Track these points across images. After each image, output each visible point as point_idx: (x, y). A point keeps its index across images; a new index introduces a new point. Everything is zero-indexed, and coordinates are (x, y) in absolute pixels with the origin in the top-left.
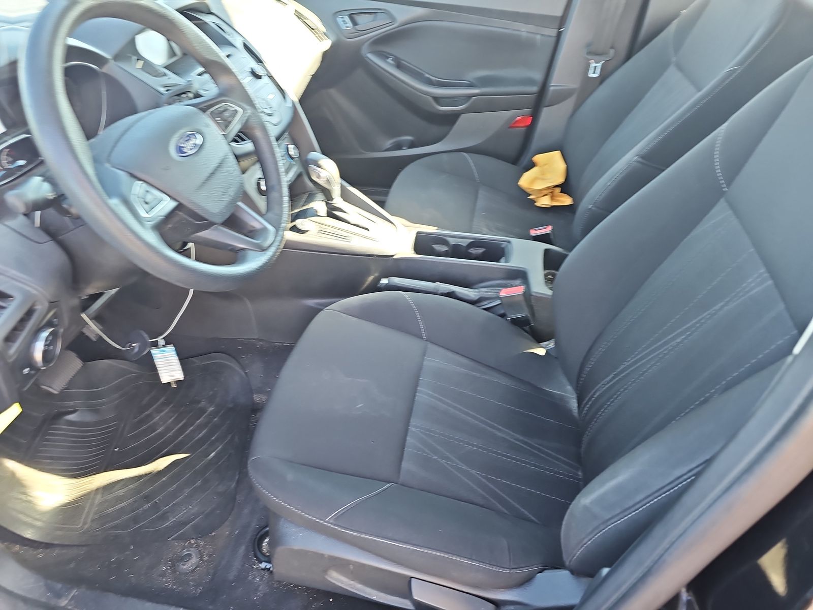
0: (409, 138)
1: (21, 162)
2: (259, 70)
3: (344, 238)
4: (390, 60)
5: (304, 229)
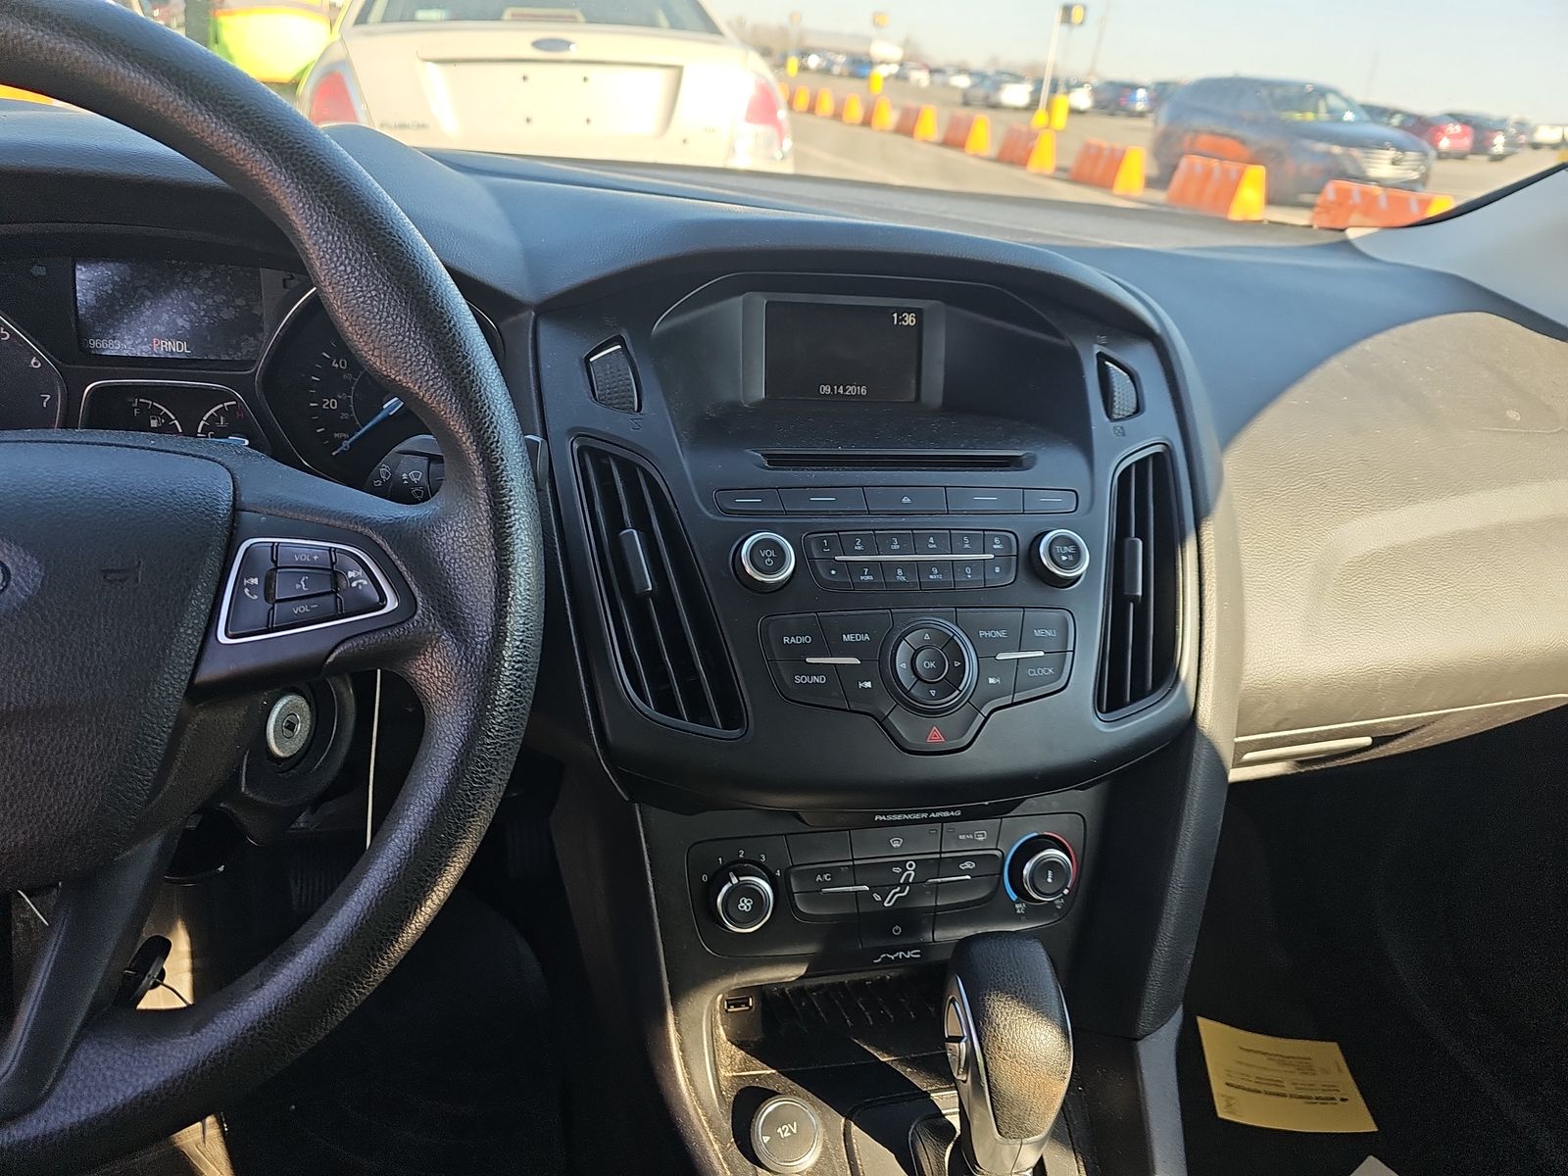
5: (762, 1140)
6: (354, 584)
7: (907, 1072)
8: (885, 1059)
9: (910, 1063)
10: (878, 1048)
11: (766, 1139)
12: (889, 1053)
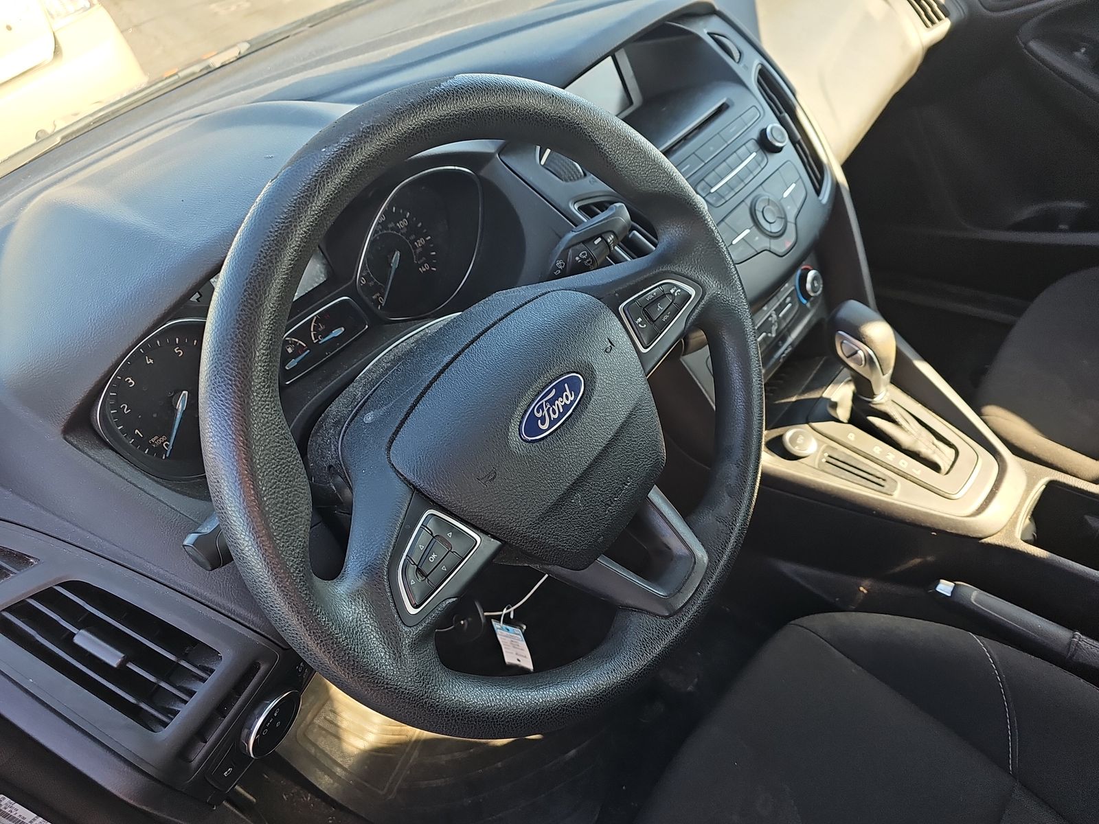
0: (1078, 205)
1: (337, 332)
2: (779, 136)
3: (877, 482)
4: (1080, 54)
5: (796, 450)
6: (676, 294)
7: (806, 396)
8: (794, 399)
9: (804, 392)
10: (787, 397)
11: (797, 448)
12: (793, 396)
